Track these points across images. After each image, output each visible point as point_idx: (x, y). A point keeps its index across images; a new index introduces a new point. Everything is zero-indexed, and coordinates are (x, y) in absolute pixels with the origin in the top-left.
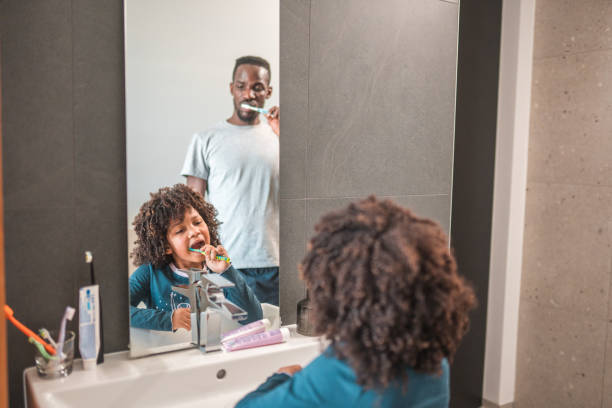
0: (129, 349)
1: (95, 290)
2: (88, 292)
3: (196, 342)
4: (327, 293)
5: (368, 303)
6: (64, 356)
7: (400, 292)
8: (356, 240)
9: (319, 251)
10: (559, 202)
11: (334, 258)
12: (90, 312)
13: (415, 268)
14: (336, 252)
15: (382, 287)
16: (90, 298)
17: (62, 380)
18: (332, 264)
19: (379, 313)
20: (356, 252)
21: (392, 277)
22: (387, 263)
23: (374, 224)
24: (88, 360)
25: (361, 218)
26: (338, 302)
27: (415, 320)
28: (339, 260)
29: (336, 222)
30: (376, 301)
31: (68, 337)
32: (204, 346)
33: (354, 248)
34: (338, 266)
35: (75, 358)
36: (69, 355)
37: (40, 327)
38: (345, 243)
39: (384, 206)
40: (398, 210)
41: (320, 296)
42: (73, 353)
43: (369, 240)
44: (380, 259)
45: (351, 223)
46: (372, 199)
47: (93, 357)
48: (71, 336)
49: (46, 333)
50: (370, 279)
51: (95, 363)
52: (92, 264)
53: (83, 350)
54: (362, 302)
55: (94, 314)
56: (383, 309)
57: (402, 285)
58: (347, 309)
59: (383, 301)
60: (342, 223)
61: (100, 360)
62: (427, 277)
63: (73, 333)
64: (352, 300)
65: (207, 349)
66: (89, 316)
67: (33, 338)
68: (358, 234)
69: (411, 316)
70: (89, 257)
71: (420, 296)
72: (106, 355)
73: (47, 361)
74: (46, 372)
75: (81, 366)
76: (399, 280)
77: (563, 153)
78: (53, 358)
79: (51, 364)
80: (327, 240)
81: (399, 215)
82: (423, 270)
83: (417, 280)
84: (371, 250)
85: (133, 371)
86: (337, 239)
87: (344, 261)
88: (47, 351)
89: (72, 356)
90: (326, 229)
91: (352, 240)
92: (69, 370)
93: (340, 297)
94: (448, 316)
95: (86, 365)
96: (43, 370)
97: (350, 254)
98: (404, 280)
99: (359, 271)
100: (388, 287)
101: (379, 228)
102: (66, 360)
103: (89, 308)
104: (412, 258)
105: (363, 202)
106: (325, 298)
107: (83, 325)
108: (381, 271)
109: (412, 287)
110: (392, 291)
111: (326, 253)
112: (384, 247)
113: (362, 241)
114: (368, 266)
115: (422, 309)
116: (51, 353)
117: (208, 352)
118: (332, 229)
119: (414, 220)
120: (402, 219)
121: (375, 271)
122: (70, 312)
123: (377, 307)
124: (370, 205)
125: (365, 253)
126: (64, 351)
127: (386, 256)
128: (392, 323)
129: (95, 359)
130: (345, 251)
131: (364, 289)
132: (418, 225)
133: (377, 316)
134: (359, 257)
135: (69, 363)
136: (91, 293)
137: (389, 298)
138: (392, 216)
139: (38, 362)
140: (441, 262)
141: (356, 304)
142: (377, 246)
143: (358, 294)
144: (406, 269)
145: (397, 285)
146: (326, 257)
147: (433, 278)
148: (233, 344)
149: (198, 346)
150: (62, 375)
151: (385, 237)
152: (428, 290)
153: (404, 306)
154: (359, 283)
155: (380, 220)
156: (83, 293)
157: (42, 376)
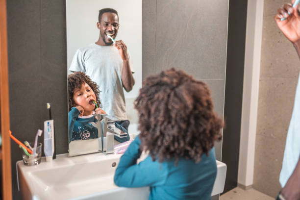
0: (68, 152)
1: (52, 122)
2: (48, 123)
3: (101, 150)
4: (146, 117)
5: (165, 124)
6: (37, 155)
7: (182, 118)
8: (162, 91)
9: (143, 95)
10: (276, 87)
11: (150, 99)
12: (49, 133)
13: (191, 107)
14: (151, 97)
15: (173, 115)
16: (49, 127)
17: (36, 167)
18: (149, 102)
19: (171, 129)
20: (161, 97)
21: (179, 111)
22: (176, 103)
23: (172, 83)
24: (49, 157)
25: (165, 79)
26: (151, 122)
27: (189, 134)
28: (153, 100)
29: (153, 80)
30: (169, 122)
31: (38, 145)
32: (105, 151)
33: (160, 95)
34: (152, 103)
35: (42, 156)
36: (39, 154)
37: (25, 141)
38: (156, 92)
39: (179, 73)
40: (186, 76)
41: (143, 119)
42: (41, 153)
43: (168, 91)
44: (173, 101)
45: (161, 82)
46: (173, 69)
47: (51, 155)
48: (40, 145)
49: (27, 143)
50: (167, 111)
51: (52, 158)
52: (50, 109)
53: (46, 152)
54: (163, 123)
55: (51, 134)
56: (173, 127)
57: (183, 115)
58: (155, 126)
59: (173, 123)
60: (156, 81)
61: (54, 157)
62: (197, 112)
63: (41, 144)
64: (158, 121)
65: (107, 153)
66: (49, 135)
67: (21, 145)
68: (163, 88)
69: (186, 131)
70: (49, 106)
71: (192, 121)
72: (57, 155)
73: (28, 157)
74: (28, 162)
75: (45, 160)
76: (182, 112)
77: (278, 62)
78: (31, 155)
79: (30, 158)
80: (148, 90)
81: (186, 79)
82: (195, 108)
83: (191, 113)
84: (169, 96)
85: (70, 162)
86: (153, 90)
87: (155, 101)
88: (29, 152)
89: (40, 155)
90: (148, 84)
91: (160, 90)
92: (39, 161)
93: (152, 119)
94: (208, 132)
95: (47, 160)
96: (27, 161)
97: (158, 97)
98: (185, 112)
99: (162, 107)
100: (176, 116)
101: (175, 85)
102: (38, 157)
103: (49, 131)
104: (189, 102)
105: (168, 71)
106: (145, 120)
107: (46, 140)
108: (173, 107)
109: (189, 116)
110: (178, 118)
111: (147, 96)
112: (176, 95)
113: (165, 91)
114: (167, 104)
115: (192, 128)
116: (30, 153)
117: (107, 154)
118: (150, 84)
119: (193, 81)
120: (187, 80)
121: (170, 107)
122: (40, 132)
123: (170, 126)
124: (171, 72)
125: (166, 98)
126: (37, 152)
127: (176, 99)
128: (176, 134)
129: (52, 157)
130: (156, 96)
131: (164, 116)
132: (195, 84)
133: (169, 131)
134: (163, 99)
135: (39, 158)
136: (50, 123)
137: (176, 121)
138: (182, 78)
139: (24, 158)
140: (205, 104)
141: (159, 123)
142: (172, 94)
143: (161, 119)
144: (186, 107)
145: (181, 115)
146: (146, 98)
147: (200, 112)
148: (119, 150)
149: (102, 151)
150: (36, 164)
151: (177, 90)
152: (197, 118)
153: (183, 126)
154: (162, 113)
155: (175, 81)
156: (46, 123)
157: (26, 164)
